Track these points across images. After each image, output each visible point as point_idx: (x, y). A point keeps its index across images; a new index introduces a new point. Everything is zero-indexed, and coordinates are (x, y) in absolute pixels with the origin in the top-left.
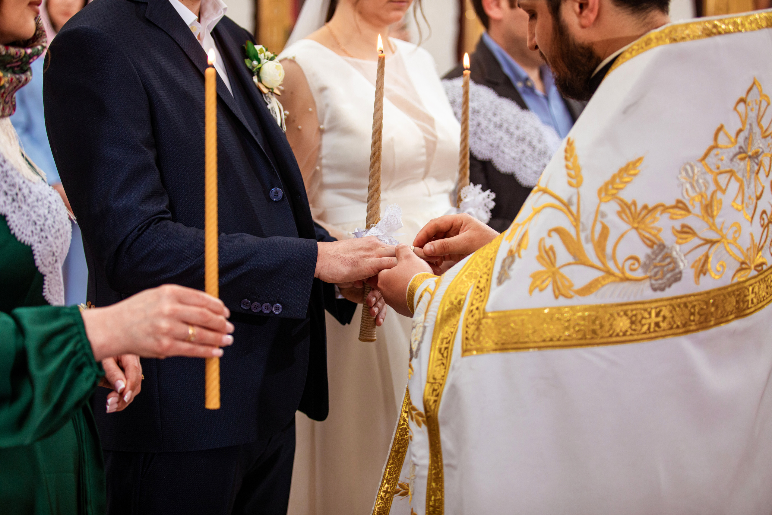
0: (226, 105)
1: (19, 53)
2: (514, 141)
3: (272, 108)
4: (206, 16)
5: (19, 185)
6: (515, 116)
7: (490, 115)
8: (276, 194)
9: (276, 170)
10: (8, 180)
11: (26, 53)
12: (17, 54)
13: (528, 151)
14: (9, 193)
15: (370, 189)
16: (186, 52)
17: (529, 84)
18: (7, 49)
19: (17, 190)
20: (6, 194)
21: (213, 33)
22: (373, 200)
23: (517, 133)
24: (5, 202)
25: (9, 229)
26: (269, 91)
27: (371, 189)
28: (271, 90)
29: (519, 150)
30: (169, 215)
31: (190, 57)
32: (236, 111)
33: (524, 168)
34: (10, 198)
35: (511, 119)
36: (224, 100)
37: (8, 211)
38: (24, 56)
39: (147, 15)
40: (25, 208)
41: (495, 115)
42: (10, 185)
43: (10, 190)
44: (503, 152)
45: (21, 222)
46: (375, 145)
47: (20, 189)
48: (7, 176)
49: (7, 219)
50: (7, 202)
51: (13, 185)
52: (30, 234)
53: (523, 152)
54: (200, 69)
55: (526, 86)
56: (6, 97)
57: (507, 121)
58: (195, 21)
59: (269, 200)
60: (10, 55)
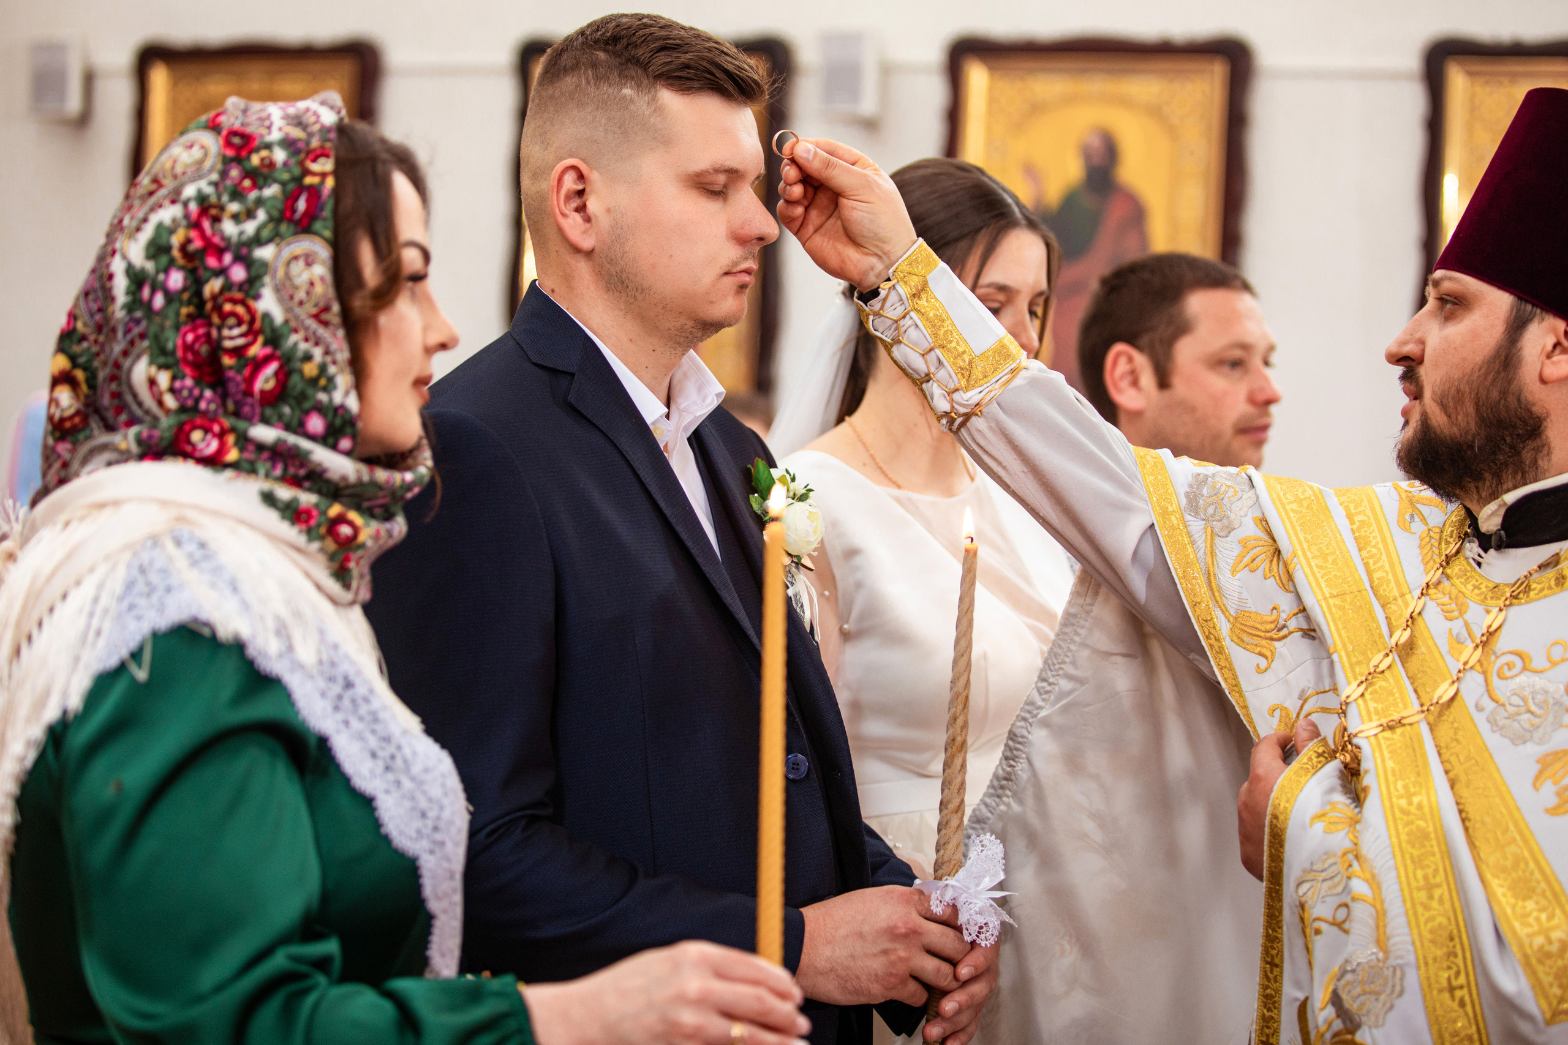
0: (712, 585)
1: (390, 480)
3: (795, 596)
4: (682, 406)
5: (397, 740)
8: (795, 767)
9: (797, 720)
10: (378, 727)
11: (403, 480)
12: (386, 481)
14: (380, 753)
15: (942, 807)
16: (641, 476)
18: (372, 471)
19: (393, 749)
20: (374, 755)
21: (693, 439)
22: (950, 830)
24: (371, 771)
25: (377, 824)
26: (792, 562)
27: (947, 808)
28: (795, 560)
30: (549, 812)
31: (648, 487)
32: (728, 598)
34: (380, 764)
36: (708, 575)
37: (377, 788)
38: (400, 487)
39: (572, 398)
40: (407, 784)
42: (381, 739)
43: (382, 748)
45: (400, 811)
46: (955, 722)
47: (398, 748)
48: (376, 720)
49: (375, 804)
51: (387, 739)
52: (414, 835)
54: (666, 512)
58: (661, 416)
60: (376, 484)
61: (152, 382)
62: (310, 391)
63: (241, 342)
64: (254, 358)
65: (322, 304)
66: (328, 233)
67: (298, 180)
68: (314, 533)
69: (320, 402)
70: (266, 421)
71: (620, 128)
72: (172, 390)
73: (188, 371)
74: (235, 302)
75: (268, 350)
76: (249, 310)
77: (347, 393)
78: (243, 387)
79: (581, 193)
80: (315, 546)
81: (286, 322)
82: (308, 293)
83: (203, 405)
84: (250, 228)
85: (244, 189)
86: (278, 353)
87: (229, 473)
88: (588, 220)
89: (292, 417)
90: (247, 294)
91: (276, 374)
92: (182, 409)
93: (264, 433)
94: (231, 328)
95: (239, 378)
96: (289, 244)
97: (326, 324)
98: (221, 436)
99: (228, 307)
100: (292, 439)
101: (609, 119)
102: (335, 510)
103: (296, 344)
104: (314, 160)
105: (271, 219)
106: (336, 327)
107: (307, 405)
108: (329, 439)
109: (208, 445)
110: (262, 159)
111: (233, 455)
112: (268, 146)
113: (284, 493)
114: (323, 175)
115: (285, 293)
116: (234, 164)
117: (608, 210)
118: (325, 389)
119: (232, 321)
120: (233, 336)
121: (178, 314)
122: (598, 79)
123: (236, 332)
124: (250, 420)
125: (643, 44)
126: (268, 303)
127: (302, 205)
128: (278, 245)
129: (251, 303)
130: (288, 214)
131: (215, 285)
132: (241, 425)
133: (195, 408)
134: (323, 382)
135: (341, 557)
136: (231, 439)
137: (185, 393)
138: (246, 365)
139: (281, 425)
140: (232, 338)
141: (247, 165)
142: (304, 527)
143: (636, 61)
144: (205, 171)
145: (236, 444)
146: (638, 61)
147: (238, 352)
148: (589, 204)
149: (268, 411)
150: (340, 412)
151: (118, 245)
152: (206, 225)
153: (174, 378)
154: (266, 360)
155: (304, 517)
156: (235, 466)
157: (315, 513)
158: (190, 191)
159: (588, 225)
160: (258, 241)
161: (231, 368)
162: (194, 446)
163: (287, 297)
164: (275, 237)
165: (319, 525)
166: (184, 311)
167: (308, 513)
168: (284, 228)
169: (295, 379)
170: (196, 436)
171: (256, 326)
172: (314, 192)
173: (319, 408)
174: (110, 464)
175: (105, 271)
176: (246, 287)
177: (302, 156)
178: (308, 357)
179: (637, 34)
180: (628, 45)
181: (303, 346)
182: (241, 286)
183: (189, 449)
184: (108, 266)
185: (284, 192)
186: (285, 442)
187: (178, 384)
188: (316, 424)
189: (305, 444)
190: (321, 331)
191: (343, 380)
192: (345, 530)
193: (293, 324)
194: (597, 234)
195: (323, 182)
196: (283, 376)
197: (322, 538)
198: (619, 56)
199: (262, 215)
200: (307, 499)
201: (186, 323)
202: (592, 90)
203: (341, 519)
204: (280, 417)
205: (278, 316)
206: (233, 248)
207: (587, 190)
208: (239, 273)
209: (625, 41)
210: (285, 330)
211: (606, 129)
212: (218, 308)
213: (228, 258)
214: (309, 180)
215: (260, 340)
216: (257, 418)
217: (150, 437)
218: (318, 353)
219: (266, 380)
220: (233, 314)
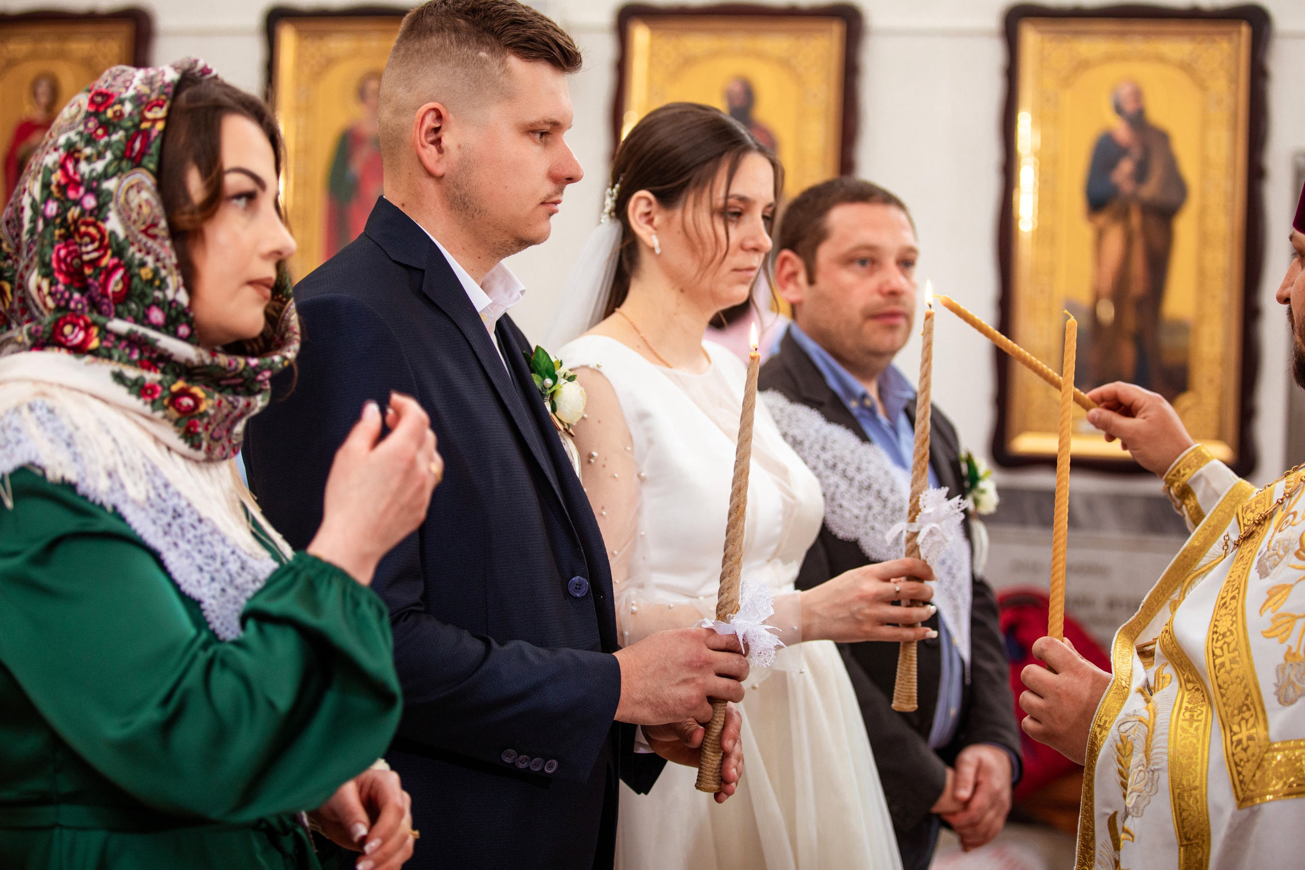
1: (234, 364)
2: (854, 490)
5: (222, 557)
6: (853, 452)
7: (817, 447)
9: (581, 548)
10: (204, 548)
11: (247, 364)
12: (230, 364)
13: (877, 507)
14: (206, 568)
16: (477, 353)
17: (868, 403)
18: (214, 356)
19: (217, 564)
20: (201, 570)
23: (859, 477)
24: (199, 582)
29: (863, 504)
30: (423, 609)
31: (482, 362)
33: (871, 533)
34: (207, 577)
35: (847, 453)
37: (204, 594)
38: (244, 369)
39: (425, 290)
40: (231, 591)
41: (823, 449)
42: (207, 557)
43: (208, 565)
44: (841, 506)
45: (226, 612)
47: (223, 564)
48: (202, 543)
49: (203, 606)
50: (204, 582)
53: (870, 508)
54: (494, 382)
55: (862, 406)
56: (214, 430)
57: (842, 459)
58: (488, 306)
59: (567, 594)
60: (218, 366)
61: (39, 289)
62: (148, 291)
63: (95, 255)
64: (106, 267)
65: (149, 222)
66: (152, 166)
67: (136, 126)
68: (158, 404)
69: (157, 298)
70: (120, 316)
71: (475, 82)
72: (51, 294)
73: (61, 278)
74: (87, 224)
75: (116, 261)
76: (100, 230)
77: (177, 290)
78: (100, 290)
79: (437, 130)
80: (159, 414)
81: (127, 237)
82: (138, 214)
83: (72, 305)
84: (99, 166)
85: (98, 136)
86: (123, 262)
87: (88, 358)
88: (440, 151)
89: (138, 311)
90: (97, 218)
91: (123, 278)
92: (58, 309)
93: (120, 326)
94: (86, 245)
95: (97, 284)
96: (127, 177)
97: (154, 237)
98: (87, 328)
99: (83, 229)
100: (141, 330)
101: (467, 75)
102: (179, 385)
103: (133, 254)
104: (150, 110)
105: (116, 158)
106: (163, 238)
107: (148, 301)
108: (169, 327)
109: (76, 336)
110: (115, 113)
111: (94, 344)
112: (122, 102)
113: (132, 373)
114: (155, 121)
115: (125, 215)
116: (92, 118)
117: (459, 147)
118: (159, 288)
119: (87, 239)
120: (89, 252)
121: (52, 235)
122: (460, 42)
123: (90, 248)
124: (107, 316)
125: (497, 18)
126: (113, 224)
127: (137, 145)
128: (120, 178)
129: (100, 223)
130: (128, 153)
131: (74, 212)
132: (101, 320)
133: (66, 308)
134: (157, 283)
135: (185, 422)
136: (95, 331)
137: (59, 296)
138: (100, 274)
139: (130, 318)
140: (88, 253)
141: (103, 118)
142: (149, 400)
143: (491, 31)
144: (76, 124)
145: (98, 335)
146: (493, 31)
147: (94, 263)
148: (443, 139)
149: (120, 308)
150: (174, 305)
151: (27, 185)
152: (70, 166)
153: (51, 284)
154: (115, 268)
155: (149, 392)
156: (95, 353)
157: (159, 388)
158: (62, 140)
159: (441, 156)
160: (105, 176)
161: (90, 276)
162: (66, 337)
163: (126, 219)
164: (119, 172)
165: (162, 398)
166: (57, 232)
167: (153, 388)
168: (124, 164)
169: (136, 281)
170: (67, 329)
171: (105, 242)
172: (146, 134)
173: (157, 303)
174: (13, 352)
175: (18, 205)
176: (96, 212)
177: (143, 107)
178: (143, 264)
179: (492, 9)
180: (485, 17)
181: (138, 256)
182: (91, 212)
183: (63, 339)
184: (21, 201)
185: (126, 136)
186: (136, 333)
187: (53, 289)
188: (157, 316)
189: (152, 334)
190: (150, 243)
191: (174, 280)
192: (187, 401)
193: (131, 239)
194: (448, 164)
195: (153, 126)
196: (127, 279)
197: (166, 408)
198: (478, 26)
199: (109, 156)
200: (152, 377)
201: (58, 242)
202: (454, 50)
203: (184, 393)
204: (130, 311)
205: (121, 233)
206: (85, 183)
207: (443, 128)
208: (90, 202)
209: (483, 14)
210: (126, 244)
211: (463, 82)
212: (77, 230)
213: (82, 190)
214: (145, 125)
215: (109, 252)
216: (113, 314)
217: (37, 331)
218: (150, 260)
219: (115, 284)
220: (87, 234)
